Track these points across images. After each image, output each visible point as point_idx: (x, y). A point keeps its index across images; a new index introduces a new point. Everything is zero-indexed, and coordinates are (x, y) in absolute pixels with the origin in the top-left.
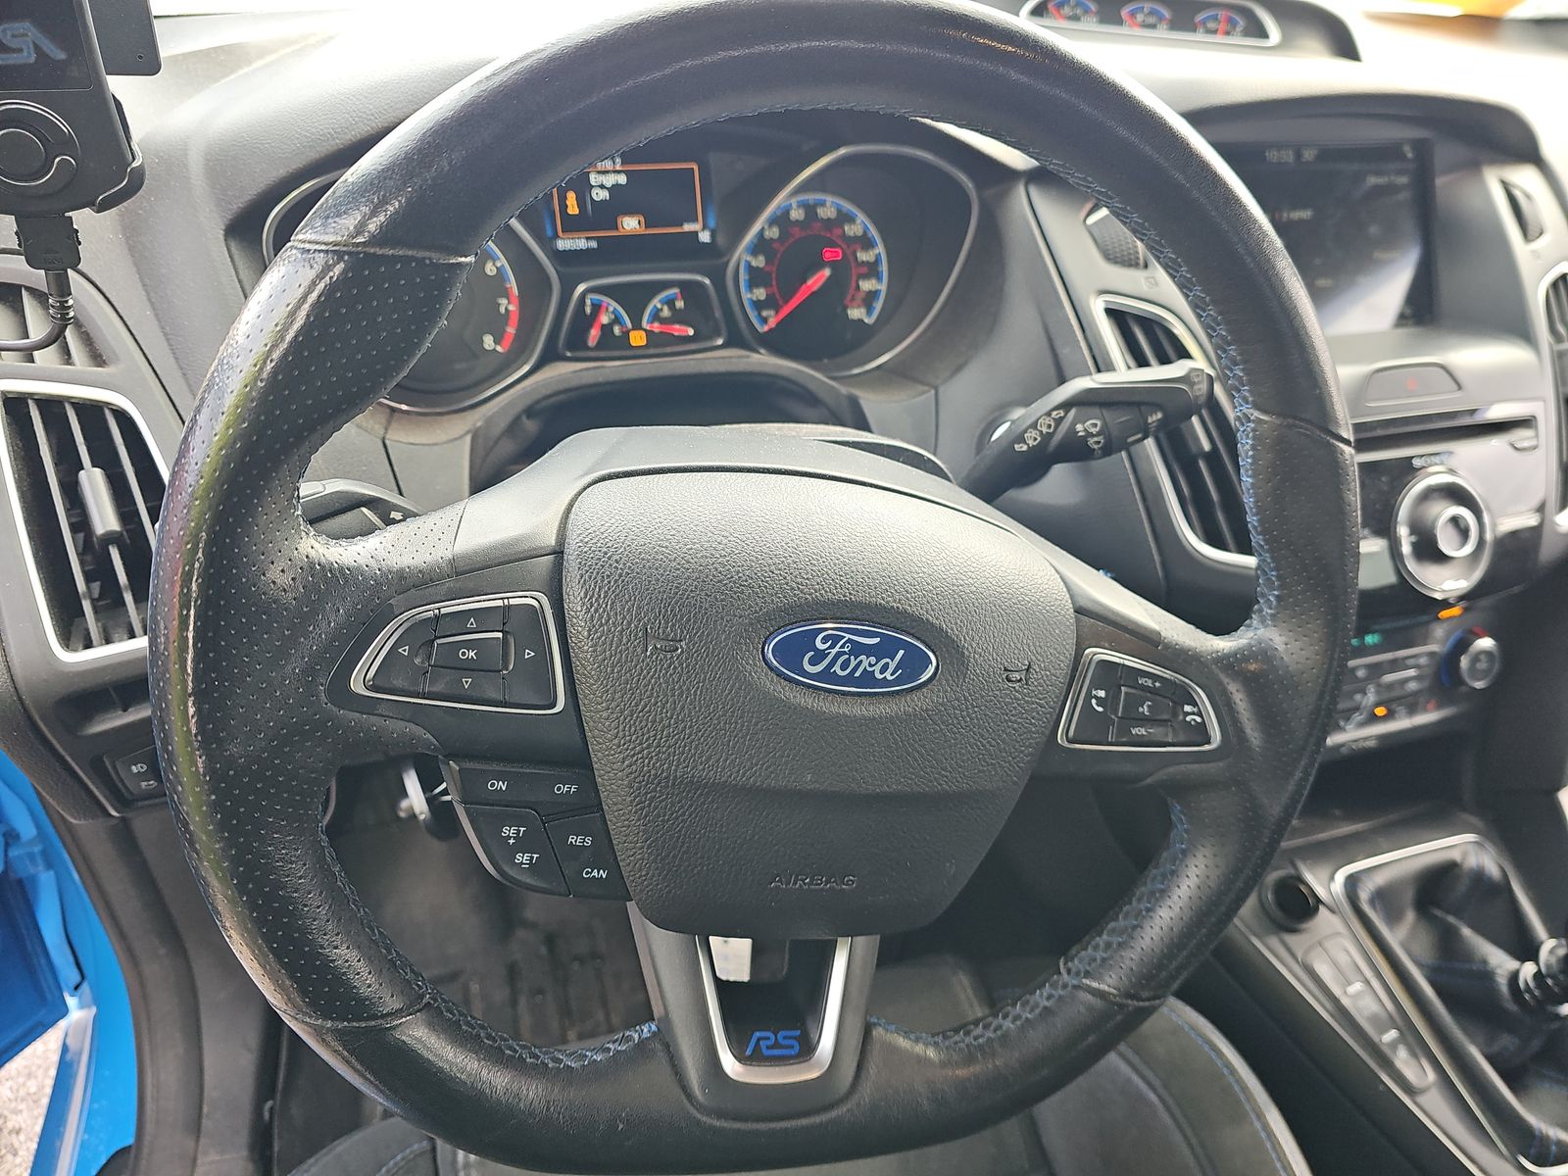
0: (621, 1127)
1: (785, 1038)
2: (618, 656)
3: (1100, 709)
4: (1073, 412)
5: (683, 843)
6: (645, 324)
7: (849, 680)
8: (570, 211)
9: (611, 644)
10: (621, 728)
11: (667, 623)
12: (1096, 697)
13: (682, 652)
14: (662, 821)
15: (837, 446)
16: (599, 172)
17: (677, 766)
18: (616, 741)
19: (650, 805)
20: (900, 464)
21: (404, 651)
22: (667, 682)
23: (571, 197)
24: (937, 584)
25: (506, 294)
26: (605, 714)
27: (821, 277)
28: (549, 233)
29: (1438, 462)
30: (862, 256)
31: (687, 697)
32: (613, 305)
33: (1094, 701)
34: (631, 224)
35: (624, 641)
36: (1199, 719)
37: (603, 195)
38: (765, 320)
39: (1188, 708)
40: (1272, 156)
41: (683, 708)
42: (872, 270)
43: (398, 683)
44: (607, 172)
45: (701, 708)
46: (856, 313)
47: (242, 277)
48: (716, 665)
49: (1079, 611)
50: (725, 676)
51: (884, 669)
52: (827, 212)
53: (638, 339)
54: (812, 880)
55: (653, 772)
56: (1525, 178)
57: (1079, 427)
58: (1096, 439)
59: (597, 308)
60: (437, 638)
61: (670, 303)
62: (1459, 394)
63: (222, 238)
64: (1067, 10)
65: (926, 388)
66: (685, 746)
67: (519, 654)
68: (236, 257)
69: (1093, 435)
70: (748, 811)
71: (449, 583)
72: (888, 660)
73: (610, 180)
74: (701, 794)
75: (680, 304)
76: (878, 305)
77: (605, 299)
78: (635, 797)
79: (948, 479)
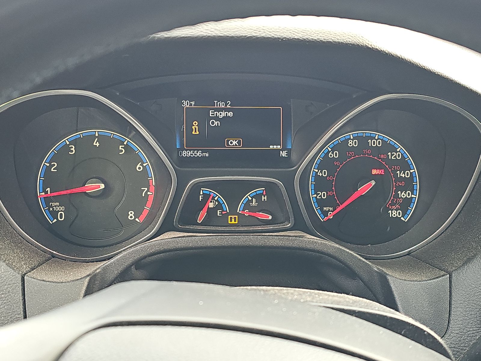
6: (239, 210)
15: (338, 312)
16: (215, 109)
20: (400, 336)
30: (401, 174)
32: (218, 196)
37: (217, 123)
38: (325, 214)
42: (408, 184)
52: (375, 143)
53: (233, 220)
59: (207, 197)
61: (258, 197)
65: (443, 273)
75: (264, 198)
76: (412, 210)
77: (213, 193)
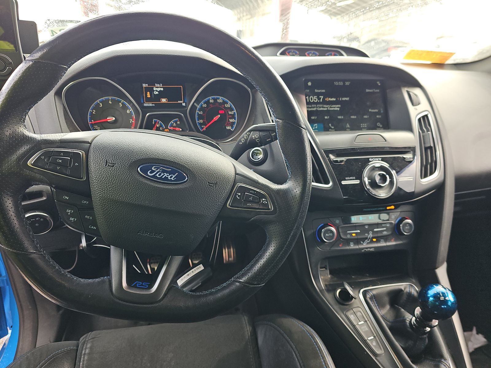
0: (90, 296)
1: (145, 284)
2: (99, 166)
3: (239, 198)
4: (252, 132)
5: (113, 218)
6: (169, 127)
7: (161, 178)
8: (148, 97)
9: (98, 164)
10: (98, 185)
11: (112, 159)
12: (238, 195)
13: (115, 167)
14: (108, 211)
16: (156, 87)
17: (112, 196)
18: (96, 188)
19: (104, 206)
21: (43, 157)
22: (111, 174)
23: (148, 93)
24: (191, 159)
25: (132, 118)
26: (94, 181)
27: (218, 117)
28: (142, 102)
29: (378, 160)
30: (230, 113)
31: (115, 178)
32: (160, 122)
33: (237, 196)
34: (164, 100)
35: (101, 163)
36: (266, 203)
37: (157, 93)
38: (202, 128)
39: (263, 199)
40: (336, 83)
41: (114, 181)
42: (233, 117)
43: (40, 165)
44: (158, 87)
45: (119, 181)
46: (228, 128)
47: (56, 104)
48: (124, 170)
49: (236, 174)
50: (126, 173)
51: (171, 177)
52: (220, 101)
54: (150, 234)
55: (105, 197)
56: (417, 91)
57: (253, 136)
58: (257, 140)
59: (156, 122)
60: (52, 156)
61: (176, 122)
62: (386, 142)
63: (53, 95)
64: (291, 54)
66: (114, 191)
67: (74, 164)
68: (56, 100)
69: (257, 139)
70: (131, 210)
71: (57, 144)
72: (173, 175)
73: (159, 89)
74: (118, 204)
75: (178, 123)
76: (235, 126)
77: (158, 121)
78: (101, 204)
79: (221, 151)
